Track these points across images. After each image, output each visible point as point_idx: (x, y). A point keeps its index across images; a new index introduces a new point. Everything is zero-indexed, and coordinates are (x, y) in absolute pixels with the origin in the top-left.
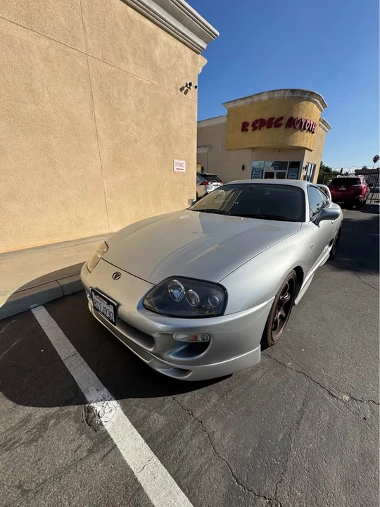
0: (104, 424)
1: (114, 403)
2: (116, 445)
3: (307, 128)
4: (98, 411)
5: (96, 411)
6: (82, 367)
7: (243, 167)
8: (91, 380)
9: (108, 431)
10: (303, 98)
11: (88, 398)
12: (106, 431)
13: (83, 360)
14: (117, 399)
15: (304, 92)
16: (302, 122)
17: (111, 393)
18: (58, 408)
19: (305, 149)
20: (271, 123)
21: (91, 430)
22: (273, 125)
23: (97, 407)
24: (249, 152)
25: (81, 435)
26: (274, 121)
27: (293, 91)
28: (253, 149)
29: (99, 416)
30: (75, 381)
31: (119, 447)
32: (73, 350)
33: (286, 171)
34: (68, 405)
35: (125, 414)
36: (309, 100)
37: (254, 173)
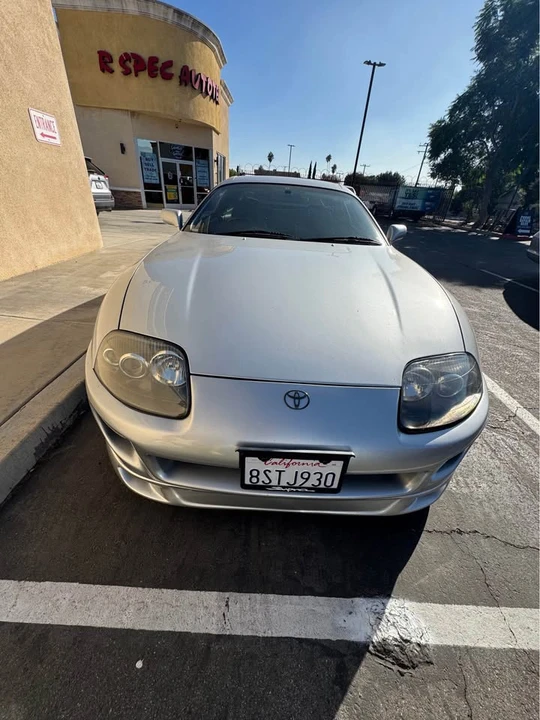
0: (423, 642)
1: (393, 605)
2: (466, 647)
3: (210, 93)
4: (397, 637)
5: (396, 640)
6: (273, 607)
7: (123, 149)
8: (318, 609)
9: (438, 643)
10: (196, 34)
11: (358, 637)
12: (437, 646)
13: (258, 596)
14: (389, 596)
15: (196, 23)
16: (201, 81)
17: (371, 596)
18: (342, 707)
19: (212, 129)
20: (155, 68)
21: (423, 669)
22: (159, 72)
23: (387, 633)
24: (127, 118)
25: (425, 693)
26: (159, 65)
27: (179, 13)
28: (133, 113)
29: (406, 641)
30: (300, 640)
31: (472, 645)
32: (211, 597)
33: (193, 163)
34: (349, 683)
35: (420, 602)
36: (204, 41)
37: (144, 161)
